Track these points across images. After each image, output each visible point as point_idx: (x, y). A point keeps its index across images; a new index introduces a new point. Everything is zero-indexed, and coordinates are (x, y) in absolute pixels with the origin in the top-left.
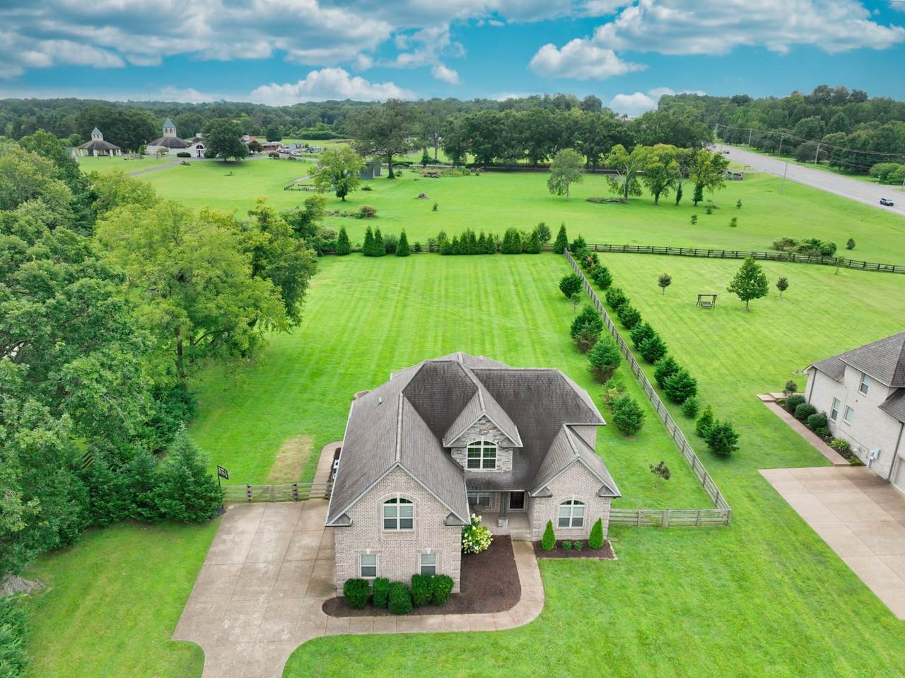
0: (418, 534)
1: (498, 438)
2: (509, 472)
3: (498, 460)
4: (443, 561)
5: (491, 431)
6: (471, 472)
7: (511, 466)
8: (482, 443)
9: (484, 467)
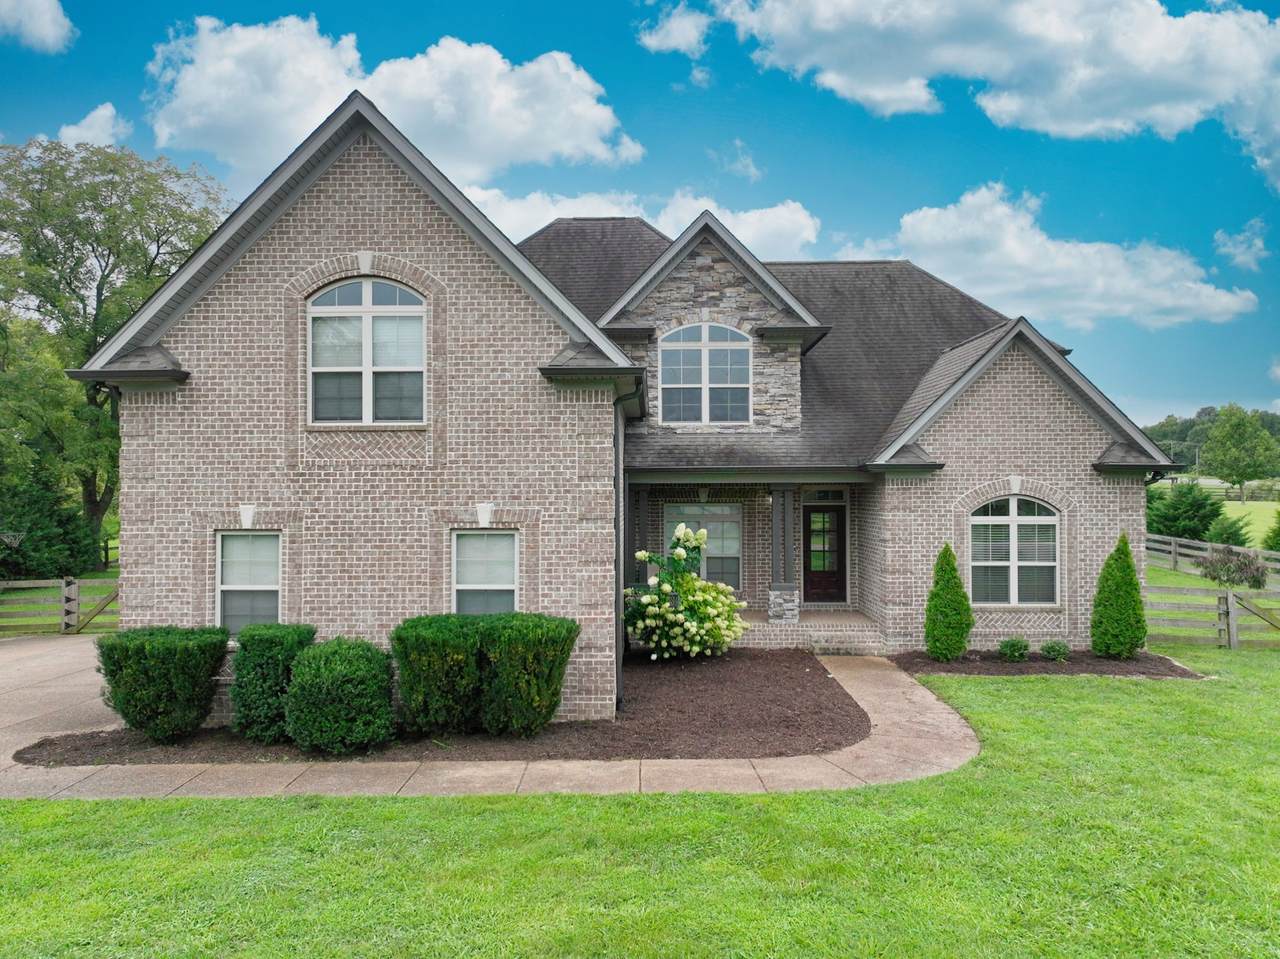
0: (441, 436)
1: (751, 314)
2: (793, 431)
3: (758, 391)
4: (543, 565)
5: (728, 291)
6: (672, 431)
7: (797, 411)
8: (705, 334)
9: (713, 418)
